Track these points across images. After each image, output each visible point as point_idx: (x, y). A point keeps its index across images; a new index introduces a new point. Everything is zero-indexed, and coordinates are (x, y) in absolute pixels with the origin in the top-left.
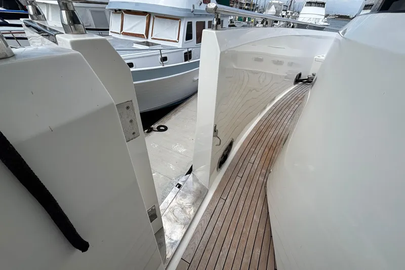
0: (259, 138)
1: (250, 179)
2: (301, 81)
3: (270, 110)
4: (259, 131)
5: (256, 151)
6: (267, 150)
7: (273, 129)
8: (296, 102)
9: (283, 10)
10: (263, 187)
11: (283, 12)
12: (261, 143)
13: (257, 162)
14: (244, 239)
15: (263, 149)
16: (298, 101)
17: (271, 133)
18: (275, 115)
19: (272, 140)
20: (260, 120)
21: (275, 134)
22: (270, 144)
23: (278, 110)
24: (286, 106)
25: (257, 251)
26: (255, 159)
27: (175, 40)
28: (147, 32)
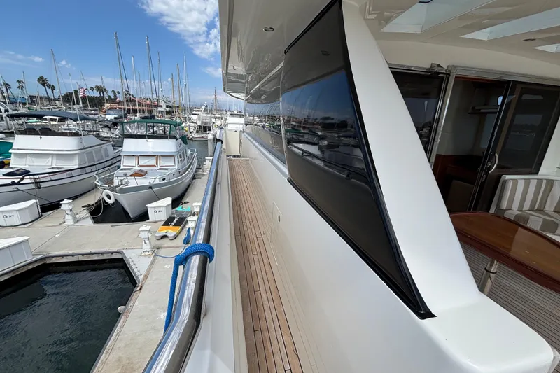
27: (173, 165)
28: (157, 164)
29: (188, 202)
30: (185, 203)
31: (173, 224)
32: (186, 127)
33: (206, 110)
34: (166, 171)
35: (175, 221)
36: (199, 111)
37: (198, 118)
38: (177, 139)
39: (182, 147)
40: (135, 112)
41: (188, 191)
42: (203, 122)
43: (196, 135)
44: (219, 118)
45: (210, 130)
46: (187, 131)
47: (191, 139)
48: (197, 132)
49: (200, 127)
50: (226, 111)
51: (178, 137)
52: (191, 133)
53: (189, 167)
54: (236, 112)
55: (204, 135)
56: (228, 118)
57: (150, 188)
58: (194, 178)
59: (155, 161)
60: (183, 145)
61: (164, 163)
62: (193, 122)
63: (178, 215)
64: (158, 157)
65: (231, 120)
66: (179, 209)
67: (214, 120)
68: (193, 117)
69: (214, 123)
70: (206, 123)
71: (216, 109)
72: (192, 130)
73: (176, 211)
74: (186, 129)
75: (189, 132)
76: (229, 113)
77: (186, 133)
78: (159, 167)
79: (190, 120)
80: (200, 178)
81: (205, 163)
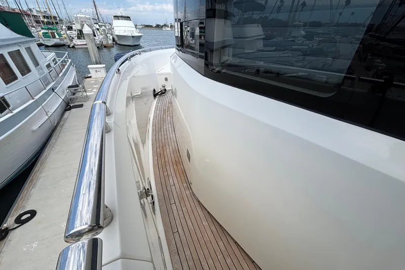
0: (163, 160)
1: (181, 199)
2: (157, 94)
3: (153, 131)
4: (159, 155)
5: (169, 173)
6: (175, 167)
7: (167, 147)
8: (166, 115)
9: (95, 23)
10: (193, 197)
11: (95, 25)
12: (167, 164)
13: (176, 182)
14: (209, 245)
15: (172, 168)
16: (166, 113)
17: (168, 151)
18: (160, 134)
19: (172, 155)
20: (153, 144)
21: (171, 150)
22: (174, 160)
23: (159, 128)
24: (162, 121)
25: (221, 243)
26: (173, 180)
29: (33, 213)
30: (20, 221)
47: (73, 47)
48: (79, 38)
58: (68, 106)
69: (98, 29)
74: (65, 36)
75: (67, 39)
77: (65, 41)
80: (81, 106)
81: (89, 75)
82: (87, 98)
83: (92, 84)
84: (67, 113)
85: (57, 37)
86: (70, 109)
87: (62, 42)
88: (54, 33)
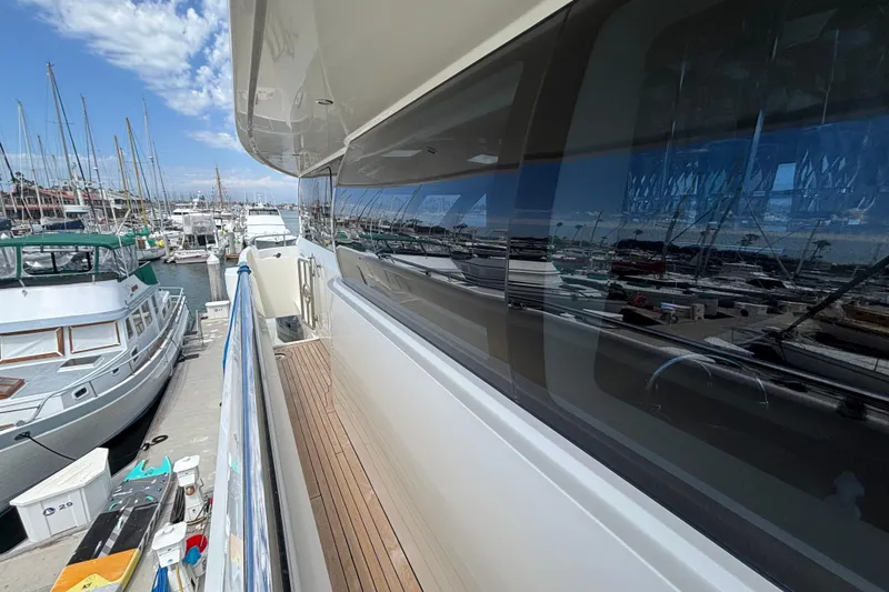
11: (216, 221)
27: (114, 346)
28: (62, 349)
29: (166, 437)
30: (156, 441)
31: (110, 543)
32: (159, 239)
33: (200, 205)
34: (90, 366)
35: (118, 530)
36: (187, 207)
37: (186, 220)
38: (120, 279)
39: (137, 293)
40: (36, 215)
41: (165, 401)
42: (195, 228)
43: (182, 254)
44: (229, 217)
45: (213, 242)
46: (161, 247)
47: (173, 262)
48: (186, 247)
49: (191, 237)
50: (242, 205)
51: (123, 272)
52: (171, 249)
53: (164, 336)
54: (261, 206)
55: (200, 252)
56: (247, 216)
57: (27, 435)
58: (180, 358)
59: (55, 341)
60: (143, 287)
61: (82, 344)
62: (175, 229)
63: (129, 500)
64: (63, 332)
65: (252, 220)
66: (133, 471)
67: (218, 223)
68: (174, 218)
69: (219, 227)
70: (202, 229)
71: (220, 202)
72: (173, 244)
73: (125, 484)
74: (161, 243)
75: (166, 250)
76: (248, 207)
77: (160, 252)
78: (69, 356)
79: (169, 226)
80: (197, 356)
81: (205, 315)
82: (204, 346)
83: (209, 328)
84: (181, 364)
85: (148, 247)
86: (183, 360)
87: (155, 255)
88: (143, 241)
